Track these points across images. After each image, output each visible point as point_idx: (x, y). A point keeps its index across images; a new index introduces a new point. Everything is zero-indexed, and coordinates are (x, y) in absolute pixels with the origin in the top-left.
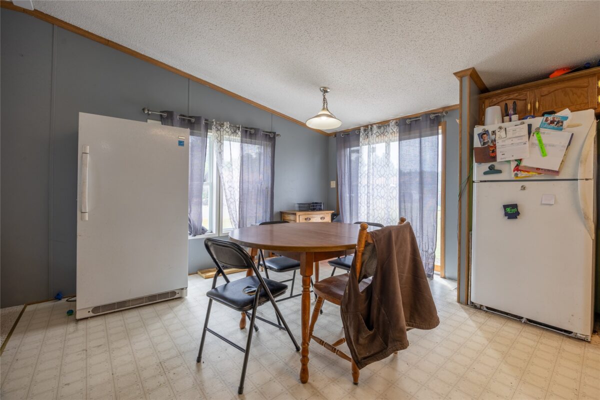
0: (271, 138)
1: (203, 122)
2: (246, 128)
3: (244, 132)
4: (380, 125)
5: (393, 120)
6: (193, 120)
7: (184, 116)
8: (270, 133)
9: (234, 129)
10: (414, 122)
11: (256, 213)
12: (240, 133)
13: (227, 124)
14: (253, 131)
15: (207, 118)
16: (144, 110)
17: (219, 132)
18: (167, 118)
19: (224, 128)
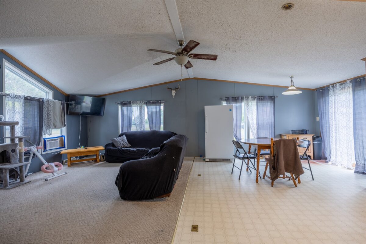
0: (272, 99)
1: (240, 98)
2: (259, 97)
3: (258, 99)
4: (342, 83)
5: (348, 80)
6: (236, 98)
7: (233, 97)
8: (272, 96)
9: (254, 98)
10: (362, 80)
11: (266, 134)
12: (256, 100)
13: (250, 97)
14: (263, 98)
15: (242, 96)
16: (220, 98)
17: (247, 101)
18: (227, 100)
19: (249, 99)
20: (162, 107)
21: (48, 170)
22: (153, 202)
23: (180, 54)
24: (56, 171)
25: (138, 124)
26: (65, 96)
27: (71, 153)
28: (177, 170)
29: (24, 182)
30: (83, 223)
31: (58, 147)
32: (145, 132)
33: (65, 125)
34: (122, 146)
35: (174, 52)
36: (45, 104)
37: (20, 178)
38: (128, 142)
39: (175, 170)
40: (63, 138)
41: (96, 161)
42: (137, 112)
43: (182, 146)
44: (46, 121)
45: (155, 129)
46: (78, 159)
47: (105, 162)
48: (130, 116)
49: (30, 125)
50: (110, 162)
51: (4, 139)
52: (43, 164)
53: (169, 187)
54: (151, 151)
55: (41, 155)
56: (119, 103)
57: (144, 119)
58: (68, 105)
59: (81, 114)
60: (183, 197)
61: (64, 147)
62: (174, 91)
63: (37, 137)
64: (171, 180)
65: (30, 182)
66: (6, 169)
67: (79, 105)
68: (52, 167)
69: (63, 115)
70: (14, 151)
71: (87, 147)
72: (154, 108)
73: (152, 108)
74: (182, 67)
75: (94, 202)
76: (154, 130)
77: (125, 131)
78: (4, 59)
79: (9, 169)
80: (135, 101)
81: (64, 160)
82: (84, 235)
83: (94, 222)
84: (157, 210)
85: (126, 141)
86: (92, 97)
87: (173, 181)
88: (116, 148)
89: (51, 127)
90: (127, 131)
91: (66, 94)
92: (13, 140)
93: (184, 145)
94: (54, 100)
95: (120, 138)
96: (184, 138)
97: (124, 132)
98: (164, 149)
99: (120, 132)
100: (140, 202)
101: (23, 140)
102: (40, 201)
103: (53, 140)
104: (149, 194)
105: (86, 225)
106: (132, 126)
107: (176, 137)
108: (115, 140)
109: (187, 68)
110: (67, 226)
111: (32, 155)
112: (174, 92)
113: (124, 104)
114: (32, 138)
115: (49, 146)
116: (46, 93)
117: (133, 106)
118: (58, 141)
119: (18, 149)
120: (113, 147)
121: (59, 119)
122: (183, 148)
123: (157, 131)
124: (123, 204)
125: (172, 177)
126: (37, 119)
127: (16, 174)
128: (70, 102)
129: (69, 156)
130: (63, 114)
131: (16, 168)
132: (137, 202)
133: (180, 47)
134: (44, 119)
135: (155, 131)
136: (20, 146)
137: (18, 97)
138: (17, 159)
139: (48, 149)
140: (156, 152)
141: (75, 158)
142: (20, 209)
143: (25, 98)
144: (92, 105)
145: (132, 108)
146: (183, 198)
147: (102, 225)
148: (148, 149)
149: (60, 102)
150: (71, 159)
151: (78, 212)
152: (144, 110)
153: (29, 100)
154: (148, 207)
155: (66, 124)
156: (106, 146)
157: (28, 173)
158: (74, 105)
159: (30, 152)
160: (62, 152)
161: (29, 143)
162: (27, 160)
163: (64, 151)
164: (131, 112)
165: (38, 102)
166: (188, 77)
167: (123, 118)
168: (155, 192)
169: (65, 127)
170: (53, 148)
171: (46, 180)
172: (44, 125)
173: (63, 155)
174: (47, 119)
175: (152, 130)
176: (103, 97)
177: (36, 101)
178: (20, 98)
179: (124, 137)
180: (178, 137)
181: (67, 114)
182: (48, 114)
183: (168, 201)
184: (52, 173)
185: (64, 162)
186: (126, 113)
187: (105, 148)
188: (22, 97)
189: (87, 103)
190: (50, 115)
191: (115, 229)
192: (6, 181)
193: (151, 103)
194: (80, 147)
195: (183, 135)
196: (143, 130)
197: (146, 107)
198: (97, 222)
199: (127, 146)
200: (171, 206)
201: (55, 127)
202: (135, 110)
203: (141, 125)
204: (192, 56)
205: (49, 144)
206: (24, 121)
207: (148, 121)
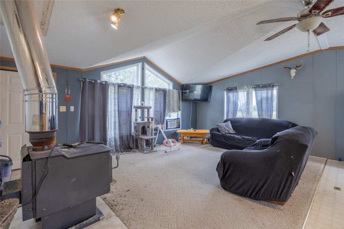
20: (275, 92)
21: (167, 144)
22: (259, 205)
23: (305, 17)
24: (173, 146)
25: (244, 110)
26: (181, 86)
27: (183, 133)
28: (296, 174)
29: (153, 150)
30: (186, 199)
31: (175, 127)
32: (252, 119)
33: (180, 110)
34: (227, 132)
35: (296, 16)
36: (167, 93)
37: (151, 147)
38: (233, 128)
39: (295, 174)
40: (179, 120)
41: (202, 143)
42: (243, 98)
43: (307, 144)
44: (168, 106)
45: (265, 117)
46: (189, 138)
47: (210, 145)
48: (236, 101)
49: (158, 109)
50: (214, 146)
51: (144, 118)
52: (165, 139)
53: (283, 194)
54: (259, 142)
55: (165, 132)
56: (225, 90)
57: (252, 105)
58: (182, 93)
59: (193, 101)
60: (305, 213)
61: (179, 128)
62: (295, 70)
63: (162, 119)
64: (287, 185)
65: (157, 151)
66: (144, 139)
67: (192, 93)
68: (170, 142)
69: (179, 102)
70: (148, 127)
71: (196, 129)
72: (264, 93)
73: (262, 93)
74: (309, 33)
75: (196, 182)
76: (263, 118)
77: (231, 117)
78: (145, 63)
79: (146, 140)
80: (242, 86)
81: (179, 138)
82: (184, 211)
83: (195, 202)
84: (265, 218)
85: (231, 128)
86: (201, 85)
87: (289, 187)
88: (220, 133)
89: (171, 111)
90: (232, 117)
91: (181, 84)
92: (148, 119)
93: (310, 142)
94: (173, 90)
95: (224, 123)
96: (311, 132)
97: (229, 118)
98: (277, 143)
99: (225, 118)
100: (242, 199)
101: (154, 120)
102: (160, 168)
103: (172, 121)
104: (254, 194)
105: (188, 202)
106: (238, 112)
107: (296, 129)
108: (220, 125)
109: (318, 34)
110: (174, 197)
111: (159, 131)
112: (293, 72)
113: (230, 90)
114: (159, 119)
115: (169, 126)
116: (168, 84)
117: (239, 91)
118: (175, 122)
119: (151, 126)
120: (218, 132)
121: (176, 105)
122: (309, 146)
123: (268, 120)
124: (223, 194)
125: (289, 182)
126: (162, 105)
127: (149, 143)
128: (185, 91)
129: (182, 136)
130: (179, 100)
131: (150, 139)
132: (239, 198)
133: (306, 7)
134: (166, 105)
135: (266, 119)
136: (152, 124)
137: (151, 89)
138: (150, 133)
139: (169, 127)
140: (266, 144)
141: (186, 137)
142: (148, 170)
143: (156, 89)
144: (201, 92)
145: (238, 94)
146: (306, 215)
147: (201, 208)
148: (255, 138)
149: (177, 91)
150: (183, 138)
151: (183, 187)
152: (252, 95)
153: (159, 90)
154: (252, 209)
155: (181, 108)
156: (212, 130)
157: (157, 144)
158: (188, 93)
159: (158, 129)
160: (178, 131)
161: (157, 123)
162: (156, 134)
163: (179, 131)
164: (237, 98)
165: (163, 92)
166: (319, 49)
167: (229, 104)
168: (261, 193)
169: (180, 111)
170: (172, 128)
171: (166, 152)
172: (166, 109)
173: (178, 134)
174: (168, 105)
175: (261, 117)
176: (210, 85)
177: (162, 91)
178: (153, 89)
179: (229, 123)
180: (299, 129)
181: (182, 100)
182: (169, 100)
183: (281, 211)
184: (170, 147)
185: (179, 140)
186: (231, 99)
187: (211, 132)
188: (154, 88)
189: (198, 91)
190: (170, 101)
191: (213, 219)
192: (144, 147)
193: (260, 87)
194: (191, 129)
195: (309, 127)
196: (250, 117)
197: (254, 93)
198: (197, 204)
199: (231, 132)
200: (284, 220)
201: (174, 111)
202: (242, 96)
203: (248, 112)
204: (330, 13)
205: (169, 124)
206: (155, 106)
207: (256, 107)
